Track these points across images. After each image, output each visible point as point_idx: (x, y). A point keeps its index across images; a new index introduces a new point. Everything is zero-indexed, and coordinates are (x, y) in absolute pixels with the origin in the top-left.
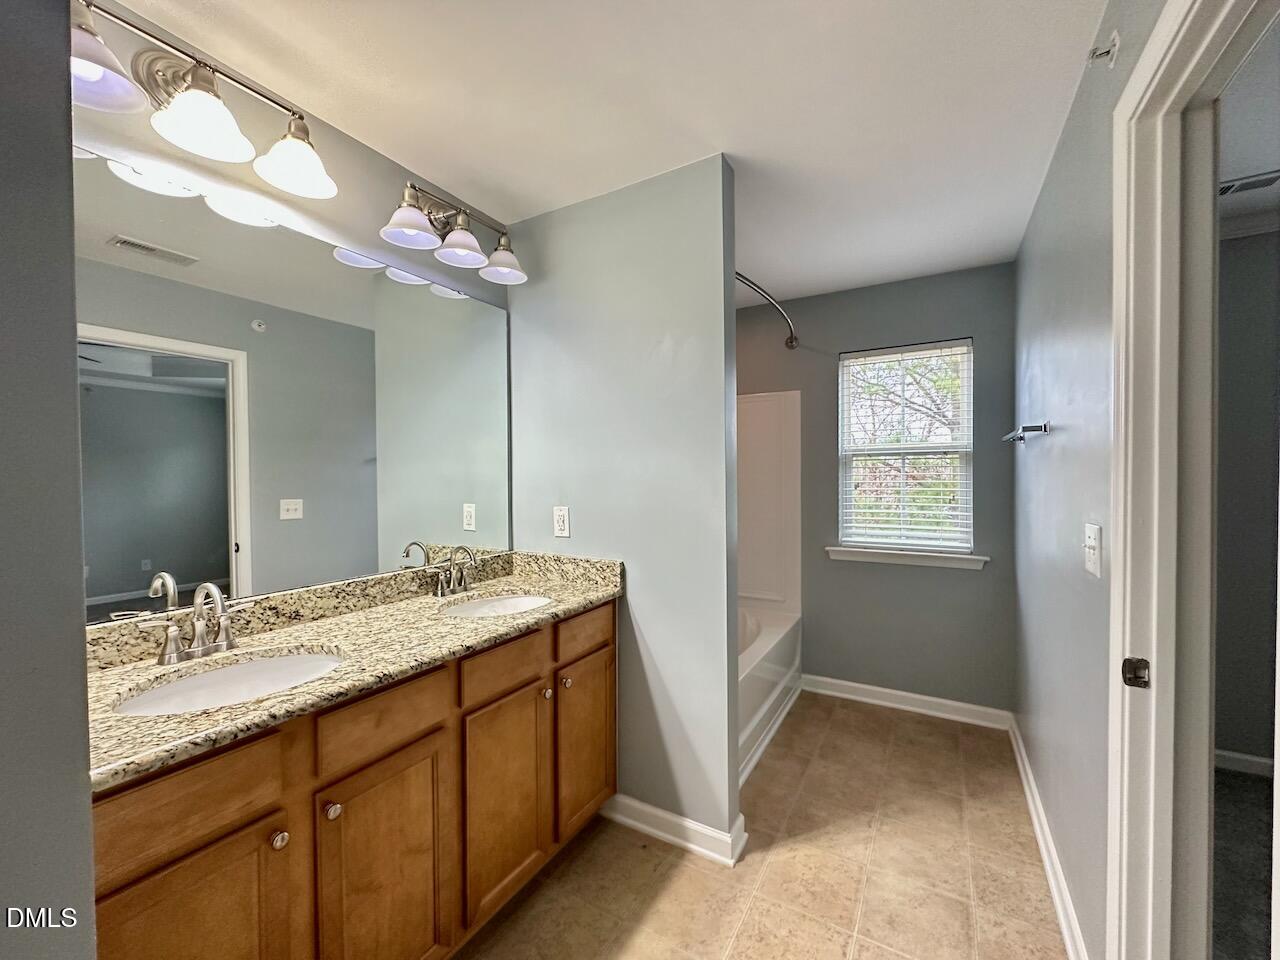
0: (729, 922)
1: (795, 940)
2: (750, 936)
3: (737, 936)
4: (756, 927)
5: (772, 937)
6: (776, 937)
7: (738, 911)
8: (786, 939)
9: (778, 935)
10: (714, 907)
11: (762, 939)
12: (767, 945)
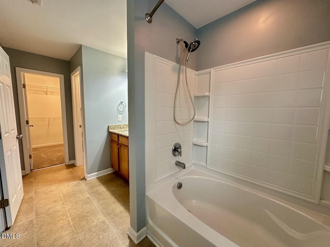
0: (113, 225)
1: (97, 238)
2: (106, 228)
3: (108, 225)
4: (107, 231)
5: (102, 233)
6: (101, 234)
7: (114, 228)
8: (99, 236)
9: (101, 235)
10: (119, 223)
11: (104, 230)
12: (101, 231)
